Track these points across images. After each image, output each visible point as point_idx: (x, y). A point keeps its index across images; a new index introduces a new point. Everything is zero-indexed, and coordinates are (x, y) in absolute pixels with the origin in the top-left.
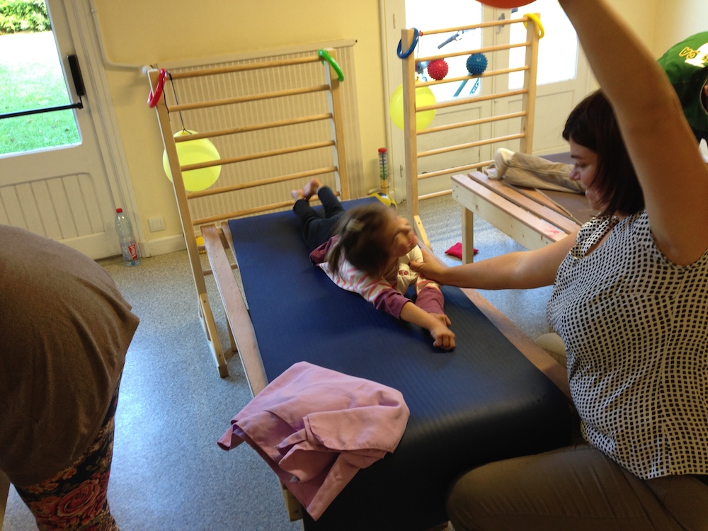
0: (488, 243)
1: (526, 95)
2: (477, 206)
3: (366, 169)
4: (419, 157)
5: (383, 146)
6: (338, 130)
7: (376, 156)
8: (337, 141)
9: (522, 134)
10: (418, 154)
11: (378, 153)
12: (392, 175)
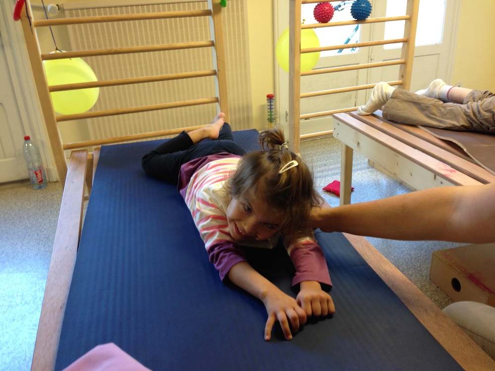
0: (363, 182)
1: (406, 44)
2: (358, 144)
3: (255, 112)
4: (302, 97)
5: (271, 93)
6: (220, 59)
7: (265, 101)
8: (218, 70)
9: (400, 81)
10: (302, 94)
11: (266, 98)
12: (278, 119)
